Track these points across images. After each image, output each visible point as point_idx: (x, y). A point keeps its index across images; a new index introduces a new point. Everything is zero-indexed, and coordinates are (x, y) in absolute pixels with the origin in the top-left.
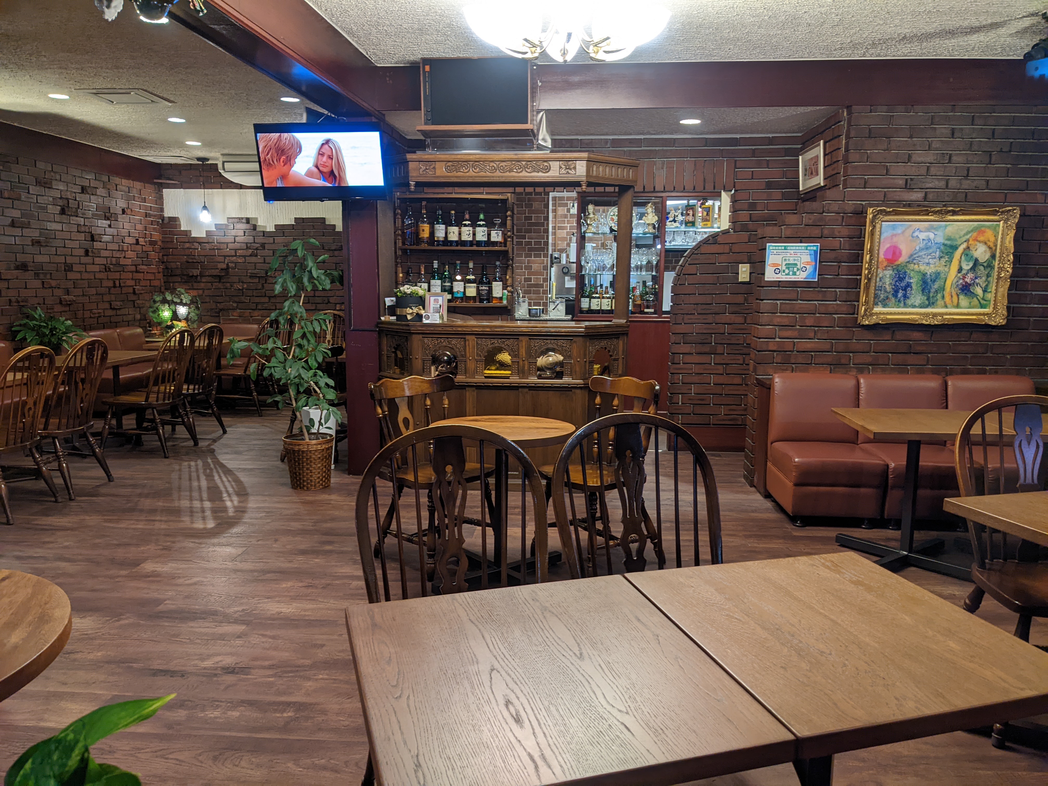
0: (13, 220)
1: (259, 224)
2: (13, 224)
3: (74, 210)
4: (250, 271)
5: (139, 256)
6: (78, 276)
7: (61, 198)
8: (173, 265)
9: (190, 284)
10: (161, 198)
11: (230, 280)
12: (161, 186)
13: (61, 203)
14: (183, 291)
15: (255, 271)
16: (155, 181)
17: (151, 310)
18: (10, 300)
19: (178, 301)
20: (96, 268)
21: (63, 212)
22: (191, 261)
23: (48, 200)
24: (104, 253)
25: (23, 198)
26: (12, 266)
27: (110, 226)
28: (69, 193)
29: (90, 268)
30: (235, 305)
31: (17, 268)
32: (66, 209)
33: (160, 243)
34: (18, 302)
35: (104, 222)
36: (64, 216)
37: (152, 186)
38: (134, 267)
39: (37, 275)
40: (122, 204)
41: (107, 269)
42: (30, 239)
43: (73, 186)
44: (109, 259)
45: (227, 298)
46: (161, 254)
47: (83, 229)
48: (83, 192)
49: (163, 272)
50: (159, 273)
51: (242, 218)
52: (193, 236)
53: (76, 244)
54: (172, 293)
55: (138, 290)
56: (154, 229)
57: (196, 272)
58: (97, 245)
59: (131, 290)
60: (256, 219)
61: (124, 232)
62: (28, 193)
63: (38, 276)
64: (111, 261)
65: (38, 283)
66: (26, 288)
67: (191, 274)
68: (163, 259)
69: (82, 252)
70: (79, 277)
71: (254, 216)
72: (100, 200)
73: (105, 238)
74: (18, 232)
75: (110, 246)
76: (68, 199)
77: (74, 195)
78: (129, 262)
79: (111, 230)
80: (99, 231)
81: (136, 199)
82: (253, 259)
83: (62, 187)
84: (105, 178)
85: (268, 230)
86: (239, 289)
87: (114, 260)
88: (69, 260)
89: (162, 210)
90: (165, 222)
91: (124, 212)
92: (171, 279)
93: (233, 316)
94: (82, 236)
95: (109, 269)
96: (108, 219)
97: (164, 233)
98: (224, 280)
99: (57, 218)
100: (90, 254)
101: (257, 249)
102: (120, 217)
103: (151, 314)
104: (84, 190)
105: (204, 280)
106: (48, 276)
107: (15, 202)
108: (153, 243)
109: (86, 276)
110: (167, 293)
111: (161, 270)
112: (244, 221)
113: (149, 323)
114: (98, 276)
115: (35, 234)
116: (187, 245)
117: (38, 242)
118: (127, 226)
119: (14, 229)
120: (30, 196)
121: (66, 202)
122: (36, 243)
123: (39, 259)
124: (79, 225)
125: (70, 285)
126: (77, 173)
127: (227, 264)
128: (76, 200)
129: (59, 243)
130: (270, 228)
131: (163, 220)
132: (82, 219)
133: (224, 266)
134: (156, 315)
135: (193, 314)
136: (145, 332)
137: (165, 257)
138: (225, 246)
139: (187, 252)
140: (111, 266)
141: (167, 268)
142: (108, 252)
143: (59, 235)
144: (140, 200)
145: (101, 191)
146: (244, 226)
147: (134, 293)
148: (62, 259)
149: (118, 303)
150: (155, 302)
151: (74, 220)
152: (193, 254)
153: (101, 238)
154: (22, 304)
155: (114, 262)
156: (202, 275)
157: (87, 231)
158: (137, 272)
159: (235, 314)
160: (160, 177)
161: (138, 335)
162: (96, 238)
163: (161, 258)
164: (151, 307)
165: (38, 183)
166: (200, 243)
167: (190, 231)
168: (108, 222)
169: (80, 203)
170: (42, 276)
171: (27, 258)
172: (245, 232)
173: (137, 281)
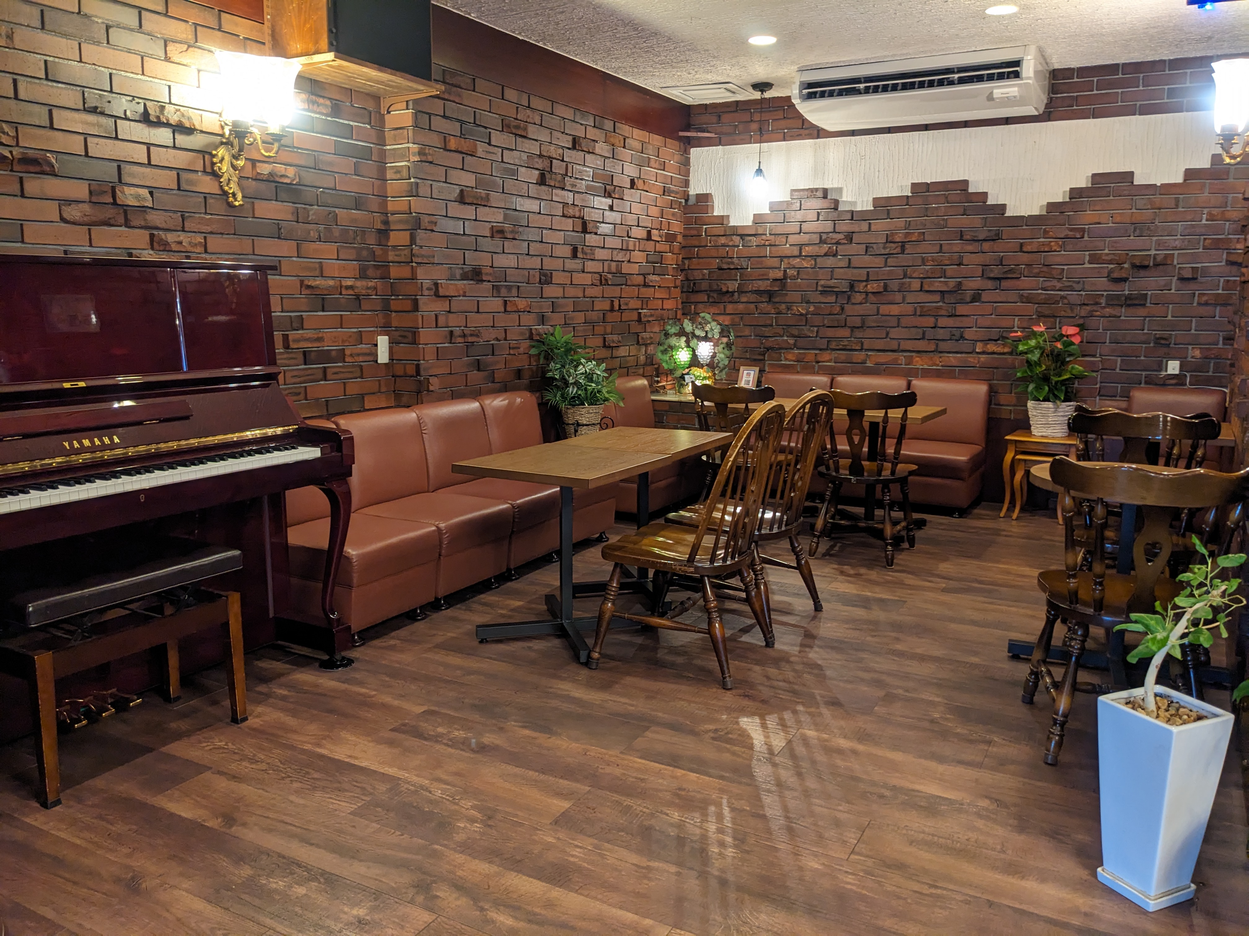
0: (462, 191)
1: (844, 198)
2: (462, 199)
3: (559, 177)
4: (822, 282)
5: (650, 259)
6: (559, 292)
7: (541, 156)
8: (697, 275)
9: (721, 306)
10: (686, 163)
11: (788, 299)
12: (689, 143)
13: (540, 164)
14: (708, 317)
15: (832, 282)
16: (681, 134)
17: (661, 348)
18: (451, 332)
19: (703, 334)
20: (587, 279)
21: (542, 181)
22: (725, 266)
23: (520, 158)
24: (600, 254)
25: (480, 153)
26: (458, 273)
27: (611, 208)
28: (552, 148)
29: (579, 278)
30: (791, 341)
31: (464, 277)
32: (548, 176)
33: (680, 238)
34: (464, 336)
35: (604, 200)
36: (543, 187)
37: (676, 143)
38: (641, 277)
39: (496, 289)
40: (631, 170)
41: (603, 281)
42: (489, 225)
43: (560, 134)
44: (606, 263)
45: (779, 330)
46: (681, 257)
47: (571, 211)
48: (574, 148)
49: (683, 287)
50: (676, 287)
51: (817, 190)
52: (731, 224)
53: (559, 237)
54: (692, 320)
55: (645, 316)
56: (674, 214)
57: (733, 286)
58: (591, 239)
59: (635, 316)
60: (840, 190)
61: (631, 220)
62: (489, 144)
63: (499, 291)
64: (610, 266)
65: (496, 304)
66: (478, 312)
67: (724, 289)
68: (684, 264)
69: (567, 251)
70: (560, 294)
71: (836, 186)
72: (599, 162)
73: (604, 229)
74: (468, 212)
75: (611, 242)
76: (551, 158)
77: (561, 151)
78: (634, 269)
79: (614, 214)
80: (595, 216)
81: (652, 163)
82: (830, 262)
83: (544, 136)
84: (609, 125)
85: (859, 208)
86: (802, 315)
87: (614, 264)
88: (549, 264)
89: (687, 183)
90: (692, 201)
91: (633, 182)
92: (694, 298)
93: (786, 359)
94: (568, 224)
95: (606, 280)
96: (610, 196)
97: (687, 222)
98: (777, 300)
99: (534, 190)
100: (580, 255)
101: (838, 243)
102: (628, 194)
103: (660, 354)
104: (575, 144)
105: (744, 299)
106: (514, 292)
107: (468, 159)
108: (670, 238)
109: (571, 292)
110: (686, 321)
111: (678, 283)
112: (820, 194)
113: (657, 370)
114: (590, 292)
115: (498, 217)
116: (723, 240)
117: (501, 231)
118: (636, 207)
119: (463, 206)
120: (491, 149)
121: (547, 163)
122: (498, 232)
123: (502, 261)
124: (565, 204)
125: (546, 308)
126: (568, 113)
127: (785, 271)
128: (563, 161)
129: (533, 235)
130: (865, 204)
131: (687, 201)
132: (571, 195)
133: (780, 275)
134: (666, 357)
135: (722, 356)
136: (651, 385)
137: (686, 262)
138: (784, 240)
139: (722, 252)
140: (610, 276)
141: (687, 279)
142: (605, 251)
143: (535, 220)
144: (657, 166)
145: (602, 148)
146: (817, 204)
147: (639, 320)
148: (535, 263)
149: (615, 337)
150: (667, 335)
151: (560, 195)
152: (730, 255)
153: (597, 228)
154: (470, 339)
155: (614, 270)
156: (741, 291)
157: (577, 215)
158: (645, 285)
159: (790, 356)
160: (688, 128)
161: (642, 389)
162: (590, 227)
163: (680, 263)
164: (660, 344)
165: (505, 127)
166: (742, 236)
167: (728, 216)
168: (609, 201)
169: (570, 166)
170: (504, 292)
171: (484, 260)
172: (818, 214)
173: (645, 301)
